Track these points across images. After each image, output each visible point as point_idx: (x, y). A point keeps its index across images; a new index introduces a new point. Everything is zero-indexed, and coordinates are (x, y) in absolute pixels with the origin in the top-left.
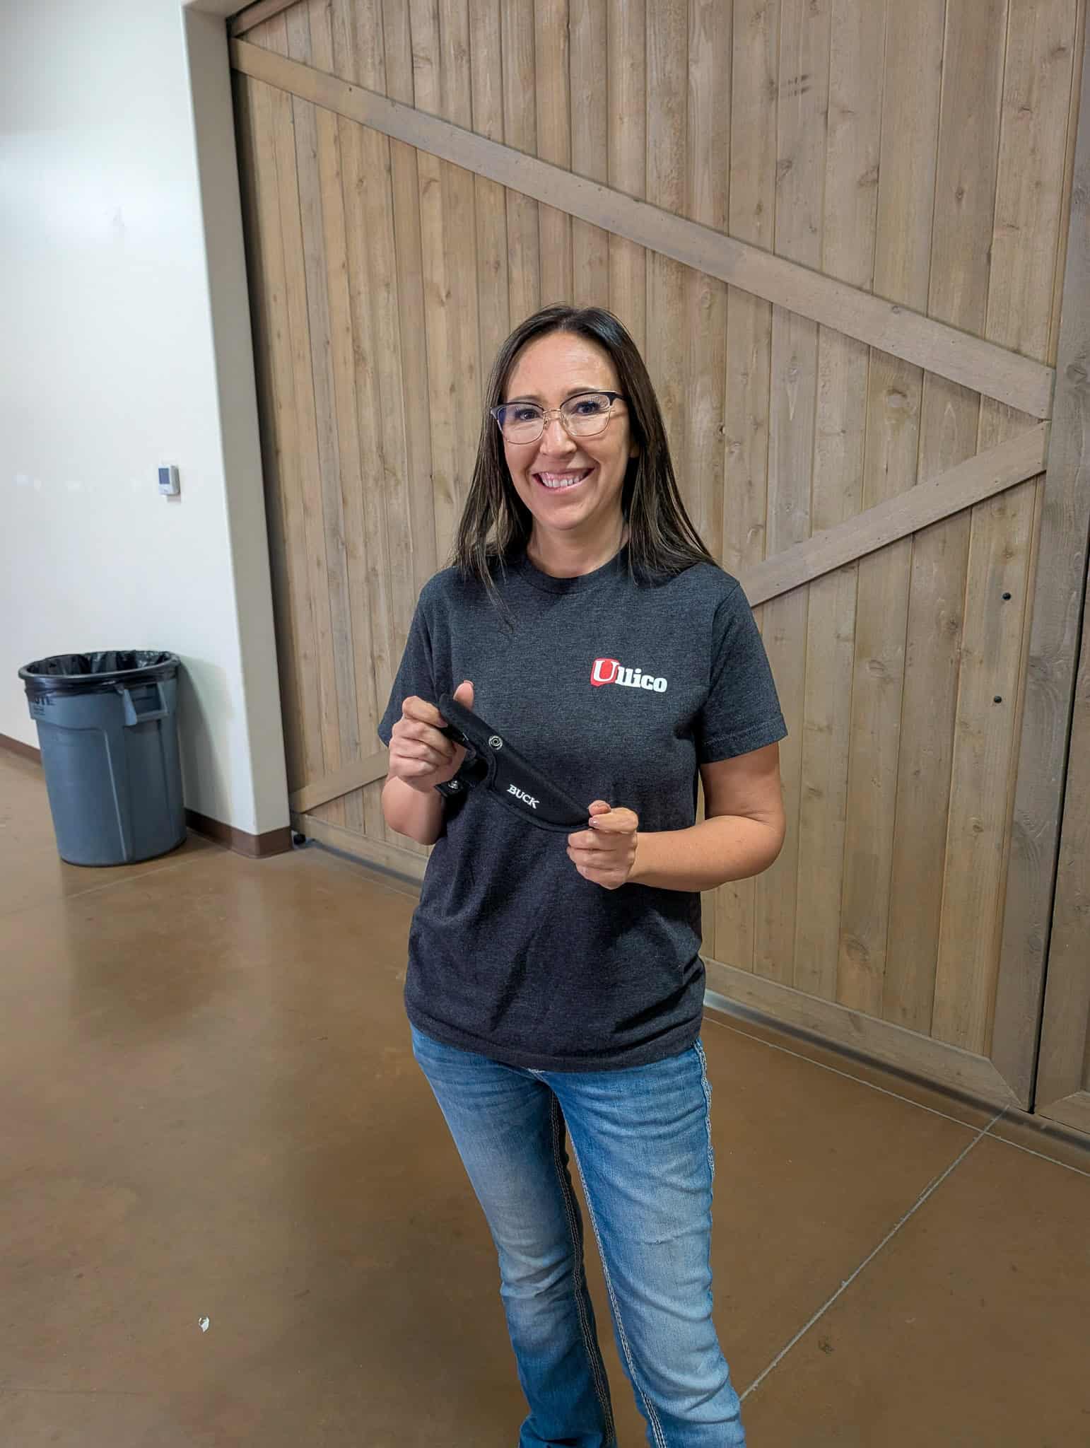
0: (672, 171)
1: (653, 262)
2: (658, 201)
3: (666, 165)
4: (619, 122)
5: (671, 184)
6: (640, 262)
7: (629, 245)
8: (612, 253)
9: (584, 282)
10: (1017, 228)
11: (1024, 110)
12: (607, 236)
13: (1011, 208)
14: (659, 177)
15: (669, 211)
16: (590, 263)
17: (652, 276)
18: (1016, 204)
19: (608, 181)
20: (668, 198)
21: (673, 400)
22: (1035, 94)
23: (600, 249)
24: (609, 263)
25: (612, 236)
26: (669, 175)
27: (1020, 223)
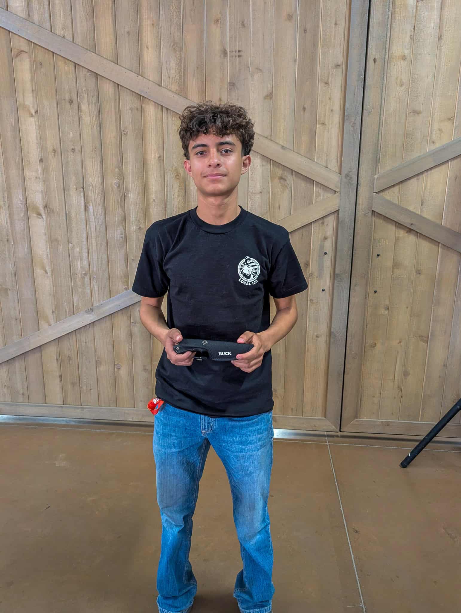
0: (176, 76)
2: (169, 87)
3: (173, 73)
4: (146, 49)
5: (175, 81)
6: (160, 112)
7: (153, 103)
8: (143, 105)
9: (127, 117)
10: (325, 125)
11: (327, 83)
12: (140, 97)
13: (323, 117)
14: (169, 77)
15: (175, 93)
16: (131, 109)
17: (166, 118)
18: (325, 116)
19: (140, 73)
20: (174, 87)
21: (179, 175)
22: (330, 79)
23: (136, 103)
24: (142, 110)
25: (144, 98)
26: (174, 78)
27: (326, 123)
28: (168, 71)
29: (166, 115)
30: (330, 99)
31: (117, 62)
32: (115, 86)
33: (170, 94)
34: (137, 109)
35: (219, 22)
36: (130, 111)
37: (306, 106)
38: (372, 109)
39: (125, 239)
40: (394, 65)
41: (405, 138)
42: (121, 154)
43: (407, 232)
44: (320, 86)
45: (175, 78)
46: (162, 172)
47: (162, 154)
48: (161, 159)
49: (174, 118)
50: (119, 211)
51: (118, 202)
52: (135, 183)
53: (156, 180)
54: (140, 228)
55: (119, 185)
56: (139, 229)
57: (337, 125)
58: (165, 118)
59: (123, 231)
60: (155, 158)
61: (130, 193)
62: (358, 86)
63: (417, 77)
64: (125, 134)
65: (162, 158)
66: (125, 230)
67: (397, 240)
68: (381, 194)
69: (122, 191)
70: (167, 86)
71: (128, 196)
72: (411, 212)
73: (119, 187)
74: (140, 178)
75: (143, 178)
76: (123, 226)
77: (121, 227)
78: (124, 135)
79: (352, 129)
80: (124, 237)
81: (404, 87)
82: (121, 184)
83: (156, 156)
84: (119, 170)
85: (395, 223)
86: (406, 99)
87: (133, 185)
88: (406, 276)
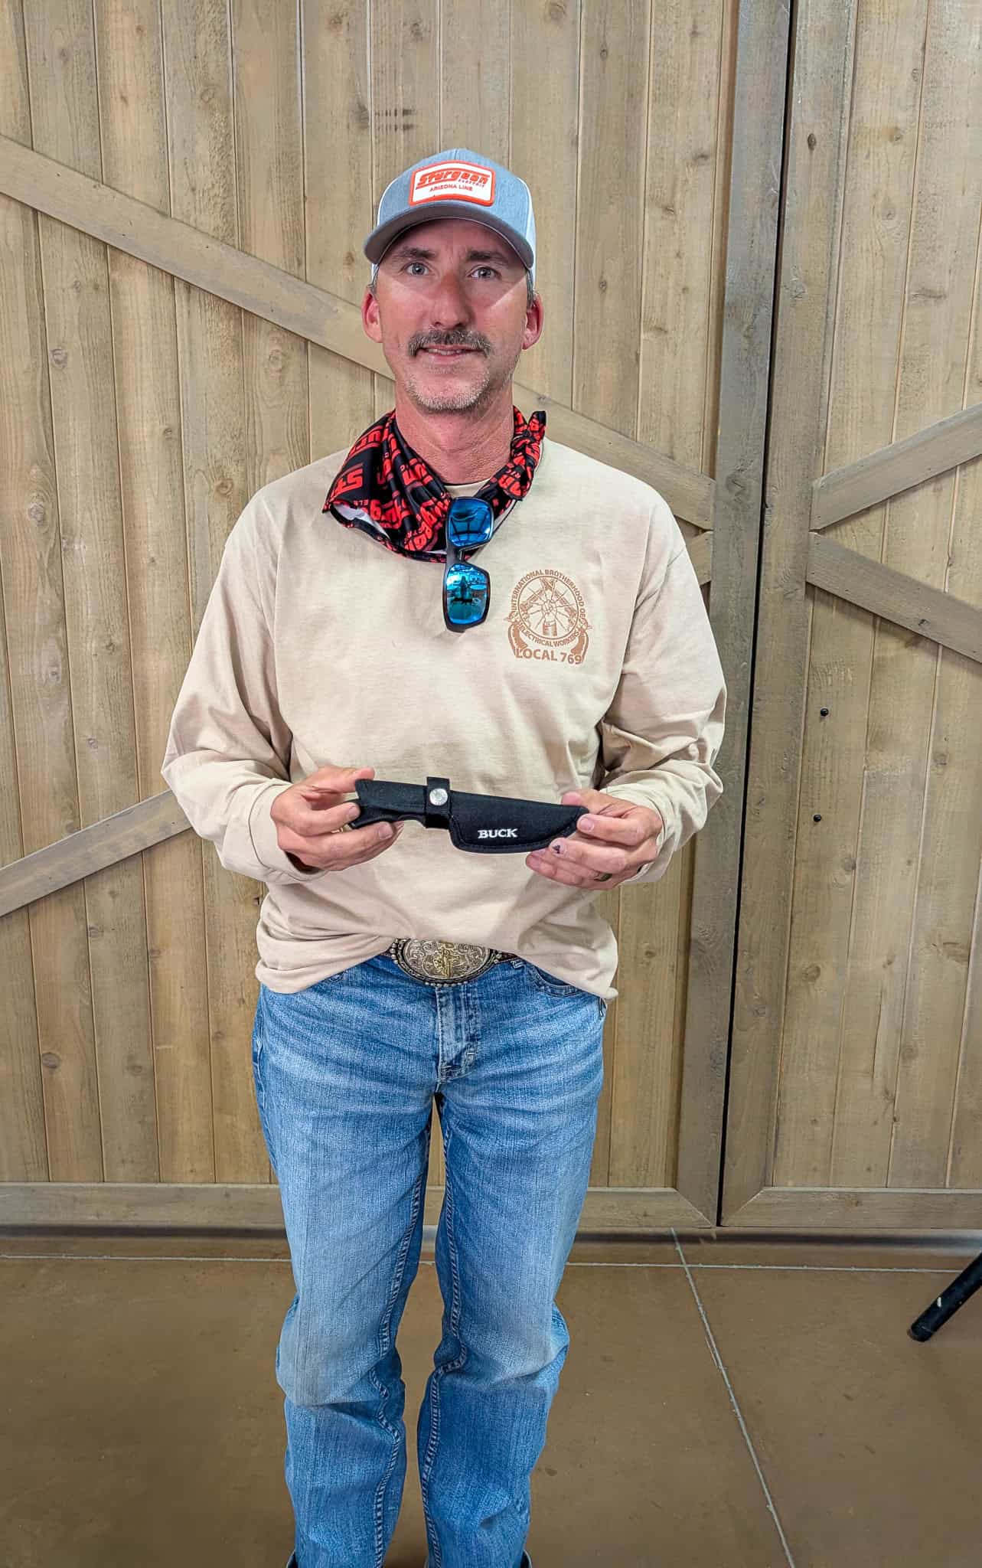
0: (213, 185)
1: (188, 300)
2: (192, 219)
3: (204, 176)
4: (120, 103)
5: (212, 202)
6: (165, 293)
7: (145, 268)
8: (115, 275)
9: (65, 310)
10: (666, 332)
11: (668, 209)
12: (106, 249)
13: (658, 309)
14: (193, 190)
15: (213, 237)
16: (77, 286)
17: (185, 315)
18: (664, 306)
19: (103, 177)
20: (210, 221)
21: (230, 486)
22: (678, 196)
23: (92, 268)
24: (110, 290)
25: (116, 253)
26: (209, 189)
27: (669, 327)
28: (190, 171)
29: (184, 303)
30: (678, 255)
31: (29, 144)
32: (24, 218)
33: (198, 240)
34: (96, 288)
35: (344, 23)
36: (72, 293)
37: (607, 277)
38: (805, 287)
39: (63, 677)
40: (868, 156)
41: (901, 370)
42: (49, 424)
43: (908, 644)
44: (651, 220)
45: (212, 194)
46: (177, 476)
47: (173, 421)
48: (172, 436)
49: (209, 313)
50: (46, 596)
51: (41, 568)
52: (94, 512)
53: (157, 502)
54: (111, 644)
55: (44, 519)
56: (107, 647)
57: (702, 333)
58: (182, 315)
59: (59, 655)
60: (152, 433)
61: (77, 540)
62: (761, 216)
63: (932, 191)
64: (58, 361)
65: (175, 435)
66: (65, 650)
67: (878, 667)
68: (831, 535)
69: (52, 535)
70: (188, 217)
71: (73, 550)
72: (919, 585)
73: (42, 521)
74: (108, 494)
75: (117, 493)
76: (58, 640)
77: (52, 643)
78: (56, 365)
79: (745, 343)
80: (60, 674)
81: (896, 219)
82: (48, 513)
83: (157, 429)
84: (43, 470)
85: (870, 619)
86: (903, 257)
87: (88, 515)
88: (903, 771)
